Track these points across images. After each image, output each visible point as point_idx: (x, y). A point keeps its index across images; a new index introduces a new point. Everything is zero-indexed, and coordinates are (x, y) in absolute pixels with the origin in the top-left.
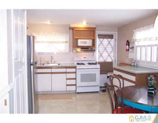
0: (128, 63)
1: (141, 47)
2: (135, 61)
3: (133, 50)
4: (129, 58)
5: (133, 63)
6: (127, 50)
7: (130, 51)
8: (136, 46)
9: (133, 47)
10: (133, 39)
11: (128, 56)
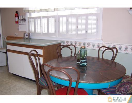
0: (18, 36)
1: (35, 18)
2: (29, 34)
3: (25, 22)
4: (20, 30)
5: (27, 35)
6: (16, 22)
7: (20, 23)
8: (28, 18)
9: (24, 19)
10: (24, 10)
11: (18, 29)
